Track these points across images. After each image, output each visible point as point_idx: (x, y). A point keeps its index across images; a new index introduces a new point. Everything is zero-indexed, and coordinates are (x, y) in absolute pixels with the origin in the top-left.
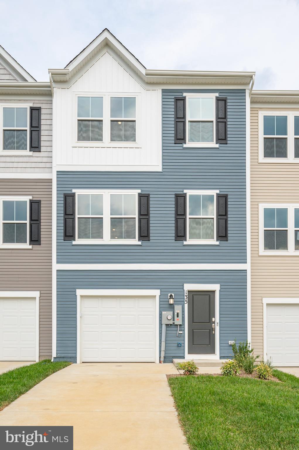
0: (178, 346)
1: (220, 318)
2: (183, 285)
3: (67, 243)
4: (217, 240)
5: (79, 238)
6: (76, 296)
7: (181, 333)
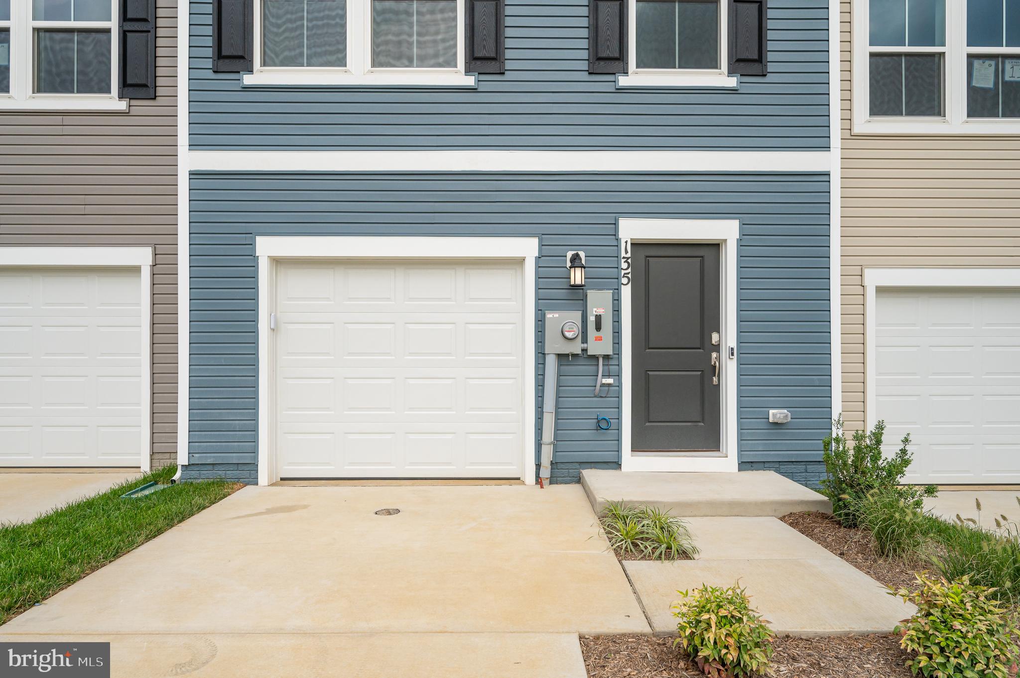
0: (599, 428)
1: (740, 331)
2: (616, 224)
3: (225, 81)
4: (731, 73)
5: (264, 64)
6: (256, 258)
7: (609, 385)
